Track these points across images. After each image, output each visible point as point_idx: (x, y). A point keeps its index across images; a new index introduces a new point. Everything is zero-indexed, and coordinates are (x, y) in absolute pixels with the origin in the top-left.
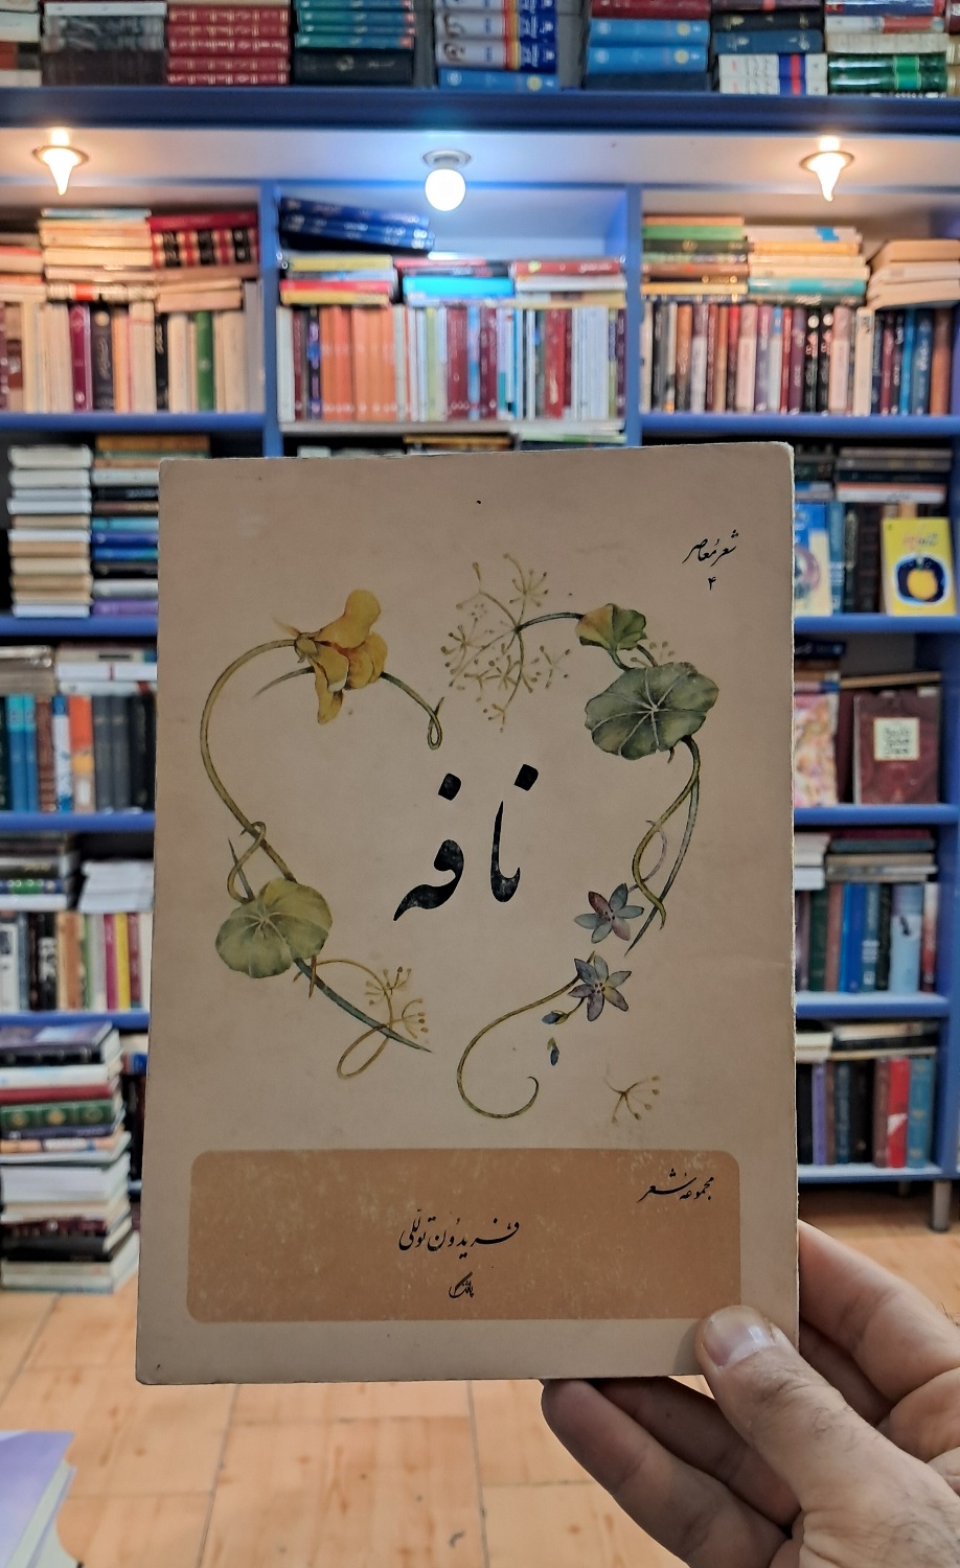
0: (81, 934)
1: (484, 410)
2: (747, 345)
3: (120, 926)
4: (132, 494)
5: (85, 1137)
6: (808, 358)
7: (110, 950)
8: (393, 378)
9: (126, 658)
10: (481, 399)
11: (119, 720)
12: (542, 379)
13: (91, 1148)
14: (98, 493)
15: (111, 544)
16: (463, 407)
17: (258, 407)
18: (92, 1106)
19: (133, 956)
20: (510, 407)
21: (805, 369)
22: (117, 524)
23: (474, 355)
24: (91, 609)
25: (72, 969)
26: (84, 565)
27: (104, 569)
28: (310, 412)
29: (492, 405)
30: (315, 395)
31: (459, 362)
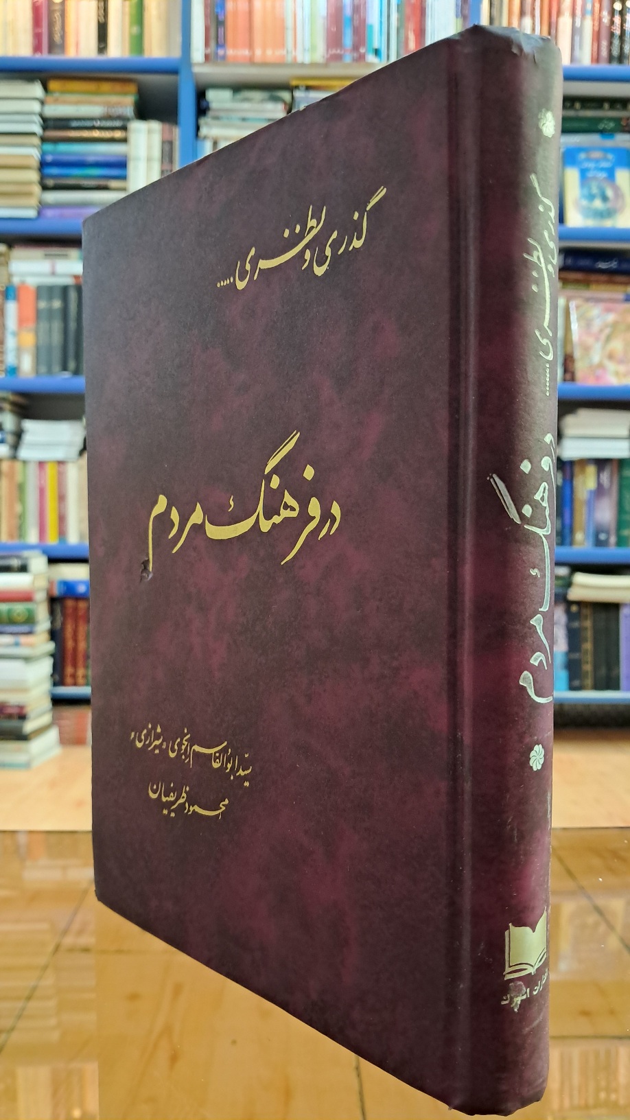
0: (19, 478)
1: (355, 55)
2: (565, 23)
3: (51, 471)
4: (74, 124)
5: (12, 634)
6: (612, 35)
7: (42, 492)
8: (283, 28)
9: (65, 256)
10: (354, 45)
11: (57, 304)
12: (402, 32)
13: (17, 644)
14: (47, 123)
15: (57, 164)
16: (339, 51)
17: (176, 53)
18: (19, 608)
19: (62, 498)
20: (377, 52)
21: (611, 43)
22: (63, 148)
23: (348, 11)
24: (39, 213)
25: (11, 507)
26: (34, 176)
27: (50, 182)
28: (217, 54)
29: (362, 50)
30: (220, 44)
31: (336, 18)
